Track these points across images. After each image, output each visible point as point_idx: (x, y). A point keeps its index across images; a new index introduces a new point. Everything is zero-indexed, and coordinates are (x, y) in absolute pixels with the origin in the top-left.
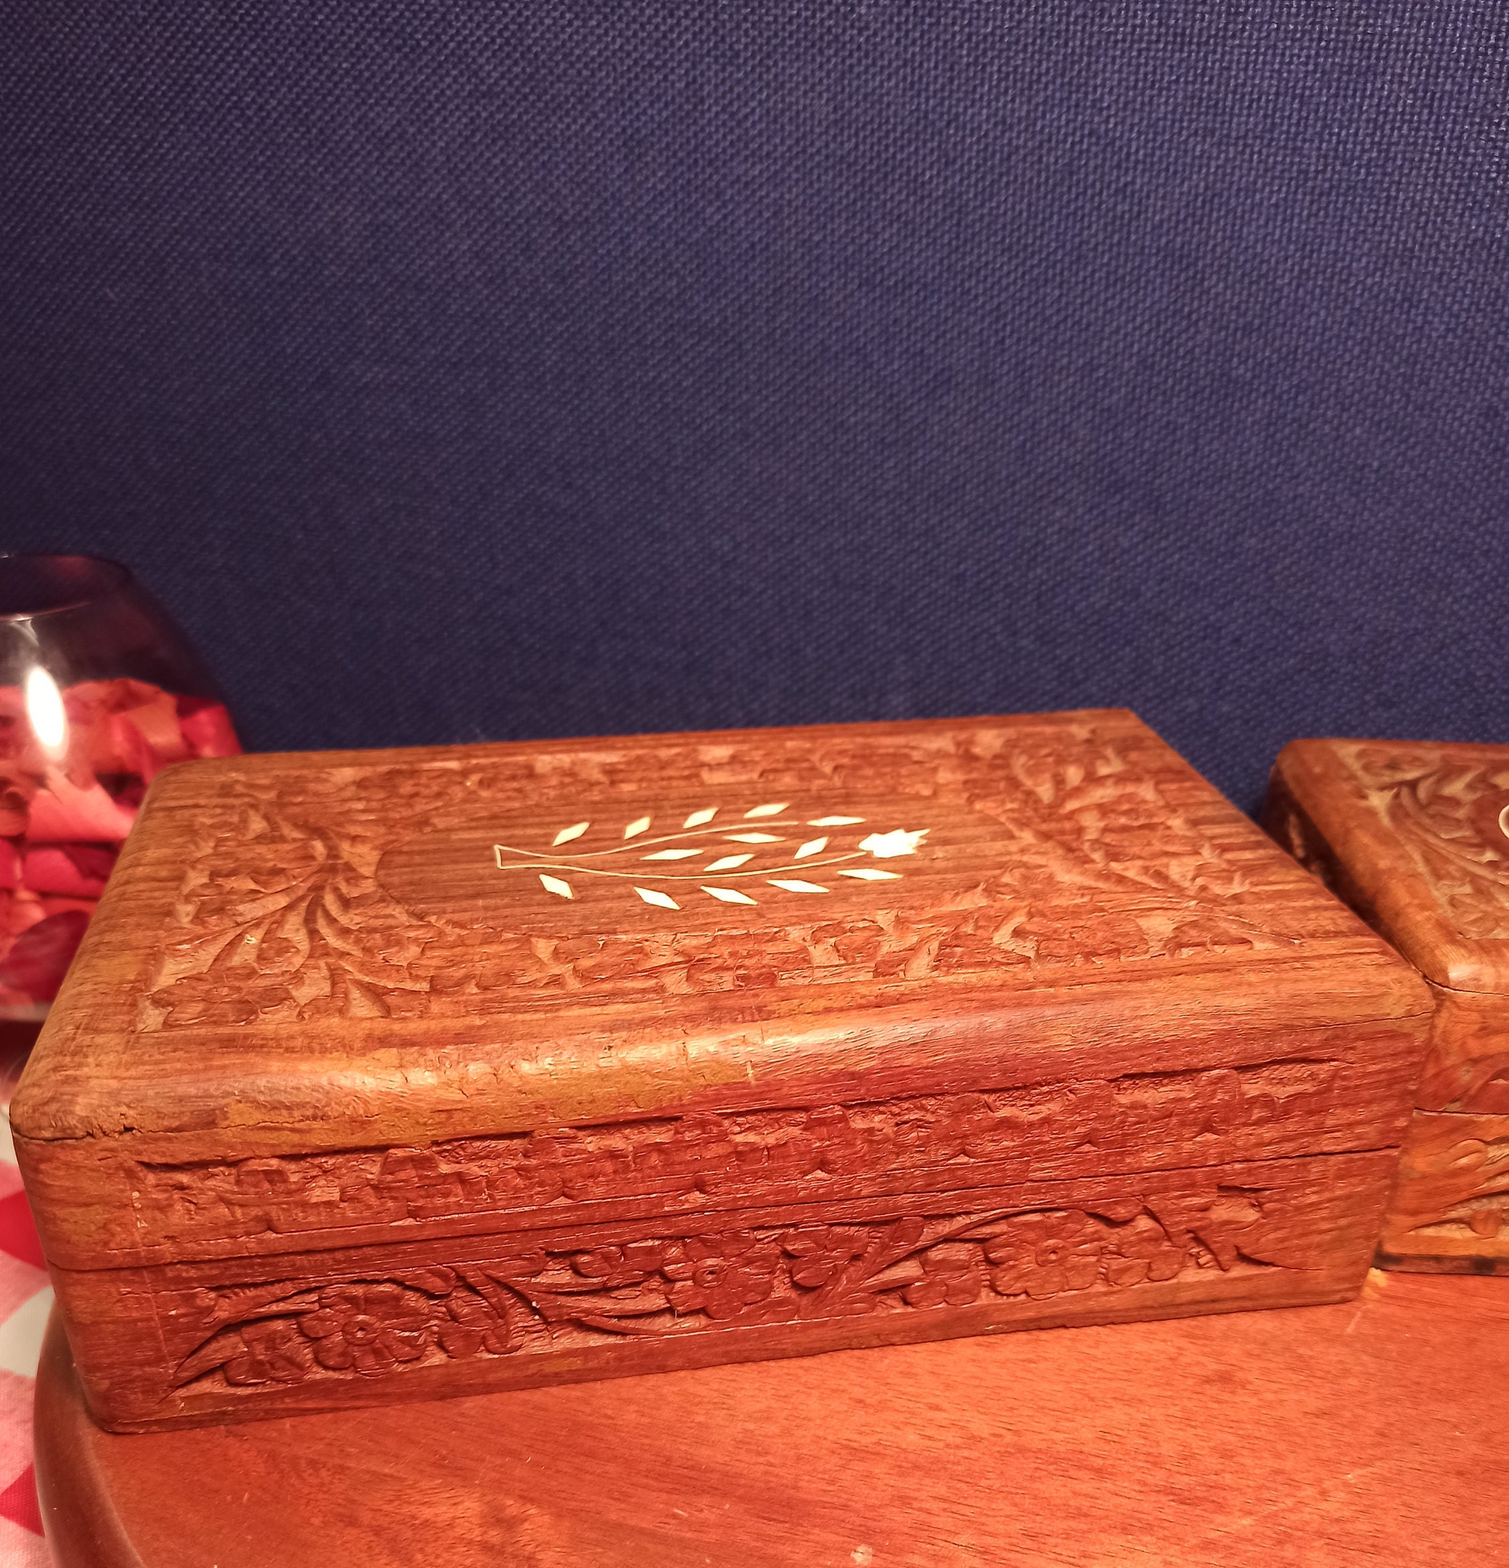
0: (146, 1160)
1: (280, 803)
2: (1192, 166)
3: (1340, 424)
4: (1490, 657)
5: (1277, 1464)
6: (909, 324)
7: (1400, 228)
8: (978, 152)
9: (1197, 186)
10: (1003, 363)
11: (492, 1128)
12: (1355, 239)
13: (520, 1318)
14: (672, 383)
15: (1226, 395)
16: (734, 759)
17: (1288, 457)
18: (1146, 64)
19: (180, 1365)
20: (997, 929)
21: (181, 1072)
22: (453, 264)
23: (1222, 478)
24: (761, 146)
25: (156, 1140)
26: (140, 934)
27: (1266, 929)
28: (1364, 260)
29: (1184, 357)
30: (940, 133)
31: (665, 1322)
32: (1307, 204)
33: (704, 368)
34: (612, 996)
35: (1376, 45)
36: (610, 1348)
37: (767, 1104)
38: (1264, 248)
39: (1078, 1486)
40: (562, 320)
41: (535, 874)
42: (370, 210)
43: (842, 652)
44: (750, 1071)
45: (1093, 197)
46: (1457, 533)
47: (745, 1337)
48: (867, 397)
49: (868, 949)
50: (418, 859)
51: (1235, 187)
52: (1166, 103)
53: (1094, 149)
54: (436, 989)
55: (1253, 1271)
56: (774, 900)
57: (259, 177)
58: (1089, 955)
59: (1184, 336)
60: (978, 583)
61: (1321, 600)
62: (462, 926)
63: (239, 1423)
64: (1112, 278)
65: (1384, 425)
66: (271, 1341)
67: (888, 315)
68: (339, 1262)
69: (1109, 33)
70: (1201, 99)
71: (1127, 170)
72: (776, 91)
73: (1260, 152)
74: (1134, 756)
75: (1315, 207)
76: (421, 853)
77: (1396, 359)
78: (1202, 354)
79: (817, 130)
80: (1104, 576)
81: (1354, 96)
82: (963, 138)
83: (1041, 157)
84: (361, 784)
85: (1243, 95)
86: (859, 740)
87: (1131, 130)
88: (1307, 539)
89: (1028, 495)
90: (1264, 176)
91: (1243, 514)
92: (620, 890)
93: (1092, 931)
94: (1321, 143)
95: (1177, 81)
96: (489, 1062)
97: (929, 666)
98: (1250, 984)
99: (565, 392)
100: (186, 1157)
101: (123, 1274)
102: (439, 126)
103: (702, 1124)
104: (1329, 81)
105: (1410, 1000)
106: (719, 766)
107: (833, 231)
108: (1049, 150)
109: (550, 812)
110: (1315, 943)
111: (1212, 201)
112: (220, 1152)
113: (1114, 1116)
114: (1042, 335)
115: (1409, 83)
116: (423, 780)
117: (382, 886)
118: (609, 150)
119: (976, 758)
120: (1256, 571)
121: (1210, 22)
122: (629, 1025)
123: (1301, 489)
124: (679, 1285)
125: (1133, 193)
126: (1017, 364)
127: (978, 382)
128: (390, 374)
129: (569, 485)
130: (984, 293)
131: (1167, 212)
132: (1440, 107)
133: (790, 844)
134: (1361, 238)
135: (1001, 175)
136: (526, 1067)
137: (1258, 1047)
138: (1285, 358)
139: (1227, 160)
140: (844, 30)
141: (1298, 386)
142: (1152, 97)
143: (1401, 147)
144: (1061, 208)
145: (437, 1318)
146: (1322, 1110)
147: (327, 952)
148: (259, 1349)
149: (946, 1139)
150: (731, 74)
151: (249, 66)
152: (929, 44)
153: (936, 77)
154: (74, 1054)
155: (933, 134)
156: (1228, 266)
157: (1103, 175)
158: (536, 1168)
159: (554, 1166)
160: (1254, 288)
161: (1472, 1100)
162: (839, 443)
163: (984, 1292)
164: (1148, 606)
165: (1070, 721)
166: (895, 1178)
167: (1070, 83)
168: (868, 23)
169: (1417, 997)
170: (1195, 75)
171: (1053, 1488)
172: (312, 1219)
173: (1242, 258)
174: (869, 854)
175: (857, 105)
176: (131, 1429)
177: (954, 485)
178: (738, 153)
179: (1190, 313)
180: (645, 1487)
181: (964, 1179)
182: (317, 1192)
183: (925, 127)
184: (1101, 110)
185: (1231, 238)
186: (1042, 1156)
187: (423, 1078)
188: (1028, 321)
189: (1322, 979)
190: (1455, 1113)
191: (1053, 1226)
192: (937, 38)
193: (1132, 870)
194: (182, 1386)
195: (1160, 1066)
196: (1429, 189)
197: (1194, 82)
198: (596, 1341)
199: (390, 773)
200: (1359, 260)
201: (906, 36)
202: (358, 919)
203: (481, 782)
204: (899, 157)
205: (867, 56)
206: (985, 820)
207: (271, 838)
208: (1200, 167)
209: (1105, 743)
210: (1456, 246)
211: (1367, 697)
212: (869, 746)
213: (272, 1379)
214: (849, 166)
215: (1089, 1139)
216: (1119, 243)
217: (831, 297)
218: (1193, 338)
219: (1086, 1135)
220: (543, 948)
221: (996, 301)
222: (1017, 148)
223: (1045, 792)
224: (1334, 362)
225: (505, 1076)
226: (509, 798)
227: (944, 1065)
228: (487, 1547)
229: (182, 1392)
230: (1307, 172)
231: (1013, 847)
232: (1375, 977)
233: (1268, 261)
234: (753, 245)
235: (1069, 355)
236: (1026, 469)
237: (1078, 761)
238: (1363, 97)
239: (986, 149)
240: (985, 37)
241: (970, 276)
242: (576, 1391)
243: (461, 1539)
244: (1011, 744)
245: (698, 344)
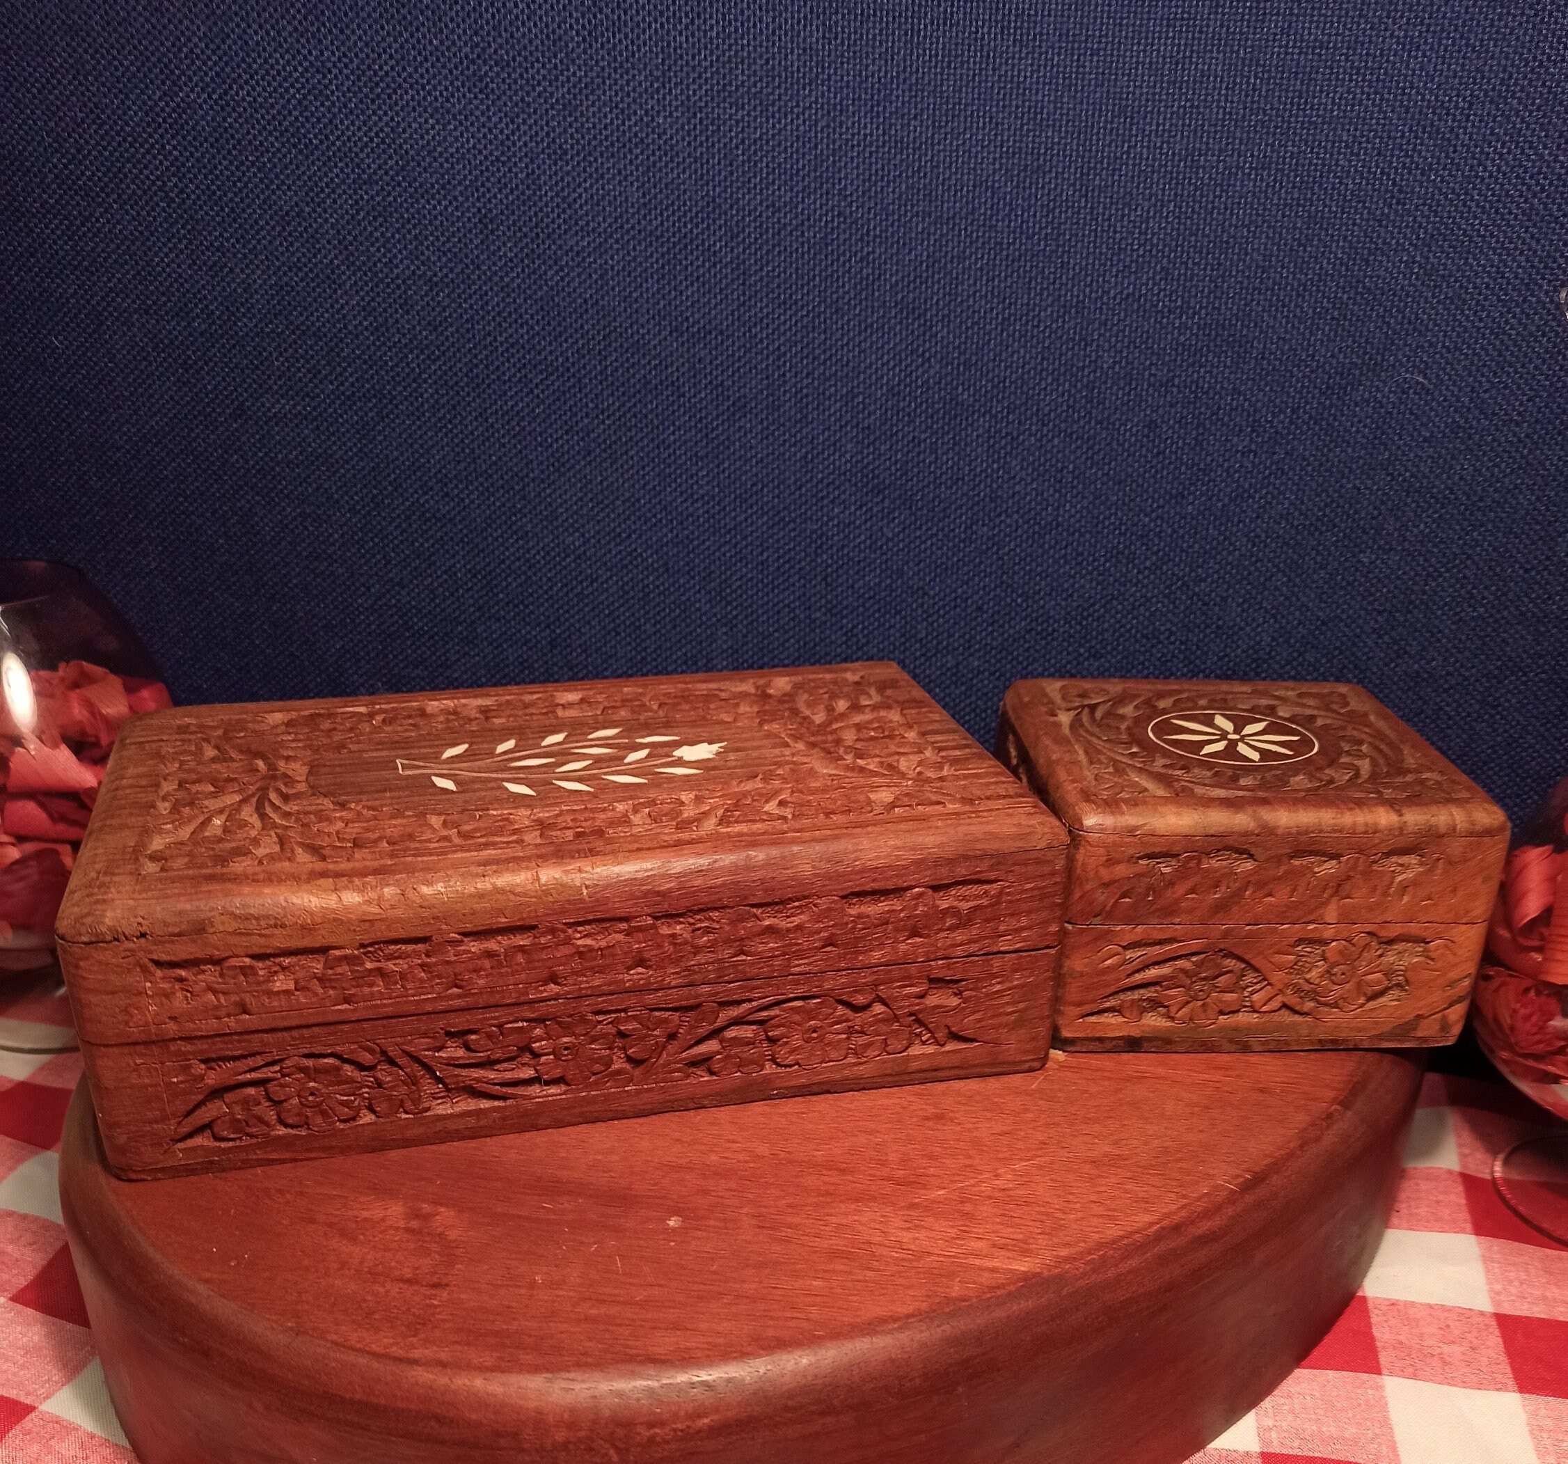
0: (156, 957)
1: (226, 737)
2: (916, 239)
3: (1042, 437)
4: (1170, 615)
5: (967, 1162)
6: (711, 363)
7: (1073, 286)
8: (755, 228)
9: (921, 255)
10: (785, 392)
11: (403, 934)
12: (1041, 294)
13: (428, 1087)
14: (526, 411)
15: (956, 416)
16: (582, 700)
17: (1005, 463)
18: (876, 163)
19: (180, 1123)
20: (767, 802)
21: (180, 895)
22: (344, 317)
23: (958, 479)
24: (587, 224)
25: (163, 942)
26: (133, 820)
27: (958, 796)
28: (1049, 310)
29: (922, 386)
30: (726, 213)
31: (535, 1090)
32: (1003, 268)
33: (552, 399)
34: (486, 845)
35: (1042, 151)
36: (495, 1109)
37: (599, 915)
38: (975, 302)
39: (827, 1179)
40: (434, 362)
41: (429, 776)
42: (274, 273)
43: (675, 627)
44: (585, 891)
45: (844, 263)
46: (1136, 519)
47: (593, 1101)
48: (682, 420)
49: (674, 814)
50: (338, 769)
51: (950, 255)
52: (893, 192)
53: (842, 226)
54: (357, 844)
55: (963, 1046)
56: (606, 788)
57: (181, 246)
58: (827, 815)
59: (920, 370)
60: (778, 568)
61: (1040, 574)
62: (373, 809)
63: (223, 1171)
64: (863, 326)
65: (1074, 436)
66: (246, 1103)
67: (694, 356)
68: (294, 1039)
69: (847, 140)
70: (919, 190)
71: (868, 242)
72: (597, 181)
73: (966, 229)
74: (889, 692)
75: (1010, 270)
76: (340, 766)
77: (1079, 385)
78: (935, 384)
79: (631, 211)
80: (876, 559)
81: (1030, 188)
82: (743, 217)
83: (803, 232)
84: (289, 724)
85: (950, 187)
86: (681, 686)
87: (869, 213)
88: (1026, 526)
89: (812, 496)
90: (970, 247)
91: (976, 508)
92: (493, 784)
93: (835, 801)
94: (1010, 222)
95: (900, 175)
96: (398, 886)
97: (745, 636)
98: (937, 828)
99: (440, 419)
100: (184, 956)
101: (138, 1048)
102: (330, 207)
103: (553, 931)
104: (1012, 176)
105: (1050, 836)
106: (570, 705)
107: (647, 289)
108: (809, 227)
109: (438, 737)
110: (989, 802)
111: (933, 266)
112: (209, 951)
113: (847, 924)
114: (814, 369)
115: (1069, 179)
116: (339, 720)
117: (312, 787)
118: (468, 225)
119: (770, 696)
120: (990, 553)
121: (921, 133)
122: (497, 862)
123: (1017, 488)
124: (543, 1059)
125: (874, 260)
126: (796, 393)
127: (767, 407)
128: (294, 406)
129: (447, 494)
130: (767, 337)
131: (900, 274)
132: (1093, 197)
133: (620, 753)
134: (1045, 293)
135: (774, 246)
136: (425, 890)
137: (944, 871)
138: (997, 387)
139: (942, 235)
140: (647, 135)
141: (1008, 407)
142: (882, 188)
143: (1068, 226)
144: (821, 271)
145: (368, 1087)
146: (996, 918)
147: (275, 826)
148: (237, 1109)
149: (728, 942)
150: (561, 167)
151: (171, 158)
152: (713, 145)
153: (720, 171)
154: (99, 887)
155: (720, 215)
156: (948, 316)
157: (851, 246)
158: (436, 964)
159: (448, 962)
160: (970, 332)
161: (1109, 915)
162: (662, 456)
163: (768, 1065)
164: (911, 583)
165: (846, 670)
166: (695, 973)
167: (821, 176)
168: (665, 130)
169: (1055, 834)
170: (913, 172)
171: (811, 1181)
172: (275, 1004)
173: (959, 310)
174: (680, 758)
175: (661, 192)
176: (143, 1176)
177: (754, 489)
178: (570, 228)
179: (924, 352)
180: (524, 1193)
181: (744, 972)
182: (278, 984)
183: (714, 209)
184: (846, 196)
185: (950, 294)
186: (799, 954)
187: (351, 898)
188: (802, 359)
189: (988, 823)
190: (1098, 925)
191: (813, 1010)
192: (719, 141)
193: (872, 765)
194: (180, 1140)
195: (875, 886)
196: (1091, 257)
197: (913, 177)
198: (485, 1104)
199: (311, 715)
200: (1046, 310)
201: (695, 139)
202: (296, 808)
203: (384, 720)
204: (695, 231)
205: (666, 155)
206: (769, 735)
207: (223, 758)
208: (923, 241)
209: (870, 684)
210: (1114, 298)
211: (1082, 650)
212: (688, 689)
213: (247, 1135)
214: (657, 238)
215: (830, 942)
216: (866, 299)
217: (649, 342)
218: (927, 371)
219: (828, 938)
220: (435, 821)
221: (777, 344)
222: (785, 224)
223: (819, 718)
224: (1034, 389)
225: (411, 896)
226: (407, 730)
227: (724, 885)
228: (408, 1230)
229: (181, 1145)
230: (1002, 244)
231: (787, 752)
232: (1025, 821)
233: (979, 312)
234: (586, 301)
235: (835, 385)
236: (809, 475)
237: (847, 696)
238: (1037, 189)
239: (761, 226)
240: (755, 141)
241: (755, 324)
242: (473, 1144)
243: (391, 1227)
244: (797, 687)
245: (547, 378)
